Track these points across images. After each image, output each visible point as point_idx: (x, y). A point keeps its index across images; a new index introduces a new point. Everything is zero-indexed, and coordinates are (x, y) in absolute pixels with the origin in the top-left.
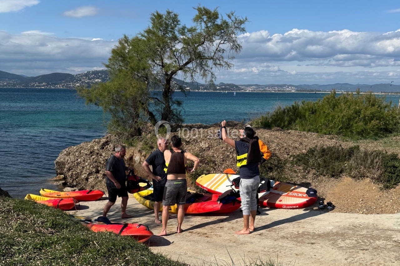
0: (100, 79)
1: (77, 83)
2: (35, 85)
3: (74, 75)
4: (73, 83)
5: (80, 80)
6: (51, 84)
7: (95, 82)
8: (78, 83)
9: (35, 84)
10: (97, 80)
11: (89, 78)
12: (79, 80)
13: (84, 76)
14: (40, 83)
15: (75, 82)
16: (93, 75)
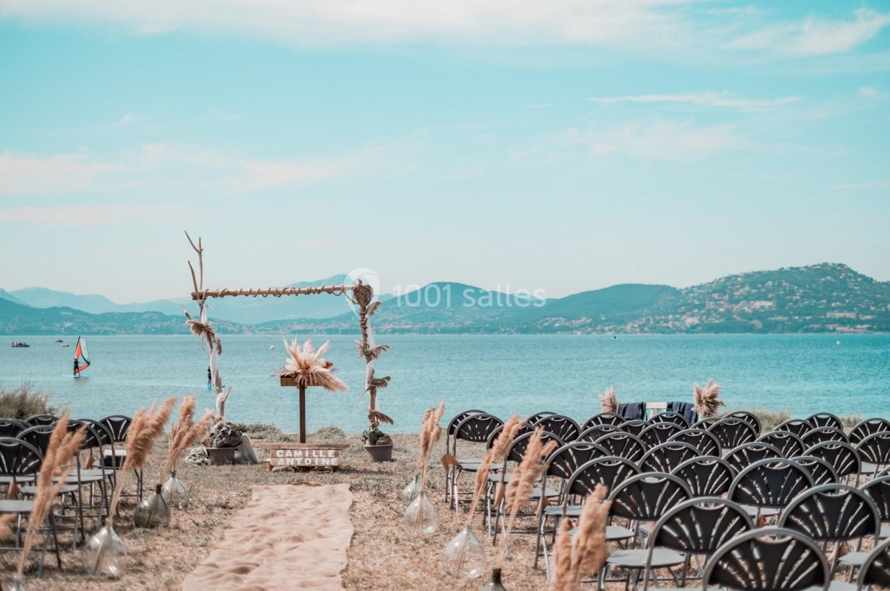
0: (769, 300)
1: (690, 316)
2: (557, 325)
3: (681, 290)
4: (678, 316)
5: (702, 306)
6: (606, 321)
7: (750, 311)
8: (693, 315)
9: (555, 322)
10: (758, 304)
11: (732, 296)
12: (696, 307)
13: (714, 292)
14: (570, 319)
15: (684, 313)
16: (747, 288)
